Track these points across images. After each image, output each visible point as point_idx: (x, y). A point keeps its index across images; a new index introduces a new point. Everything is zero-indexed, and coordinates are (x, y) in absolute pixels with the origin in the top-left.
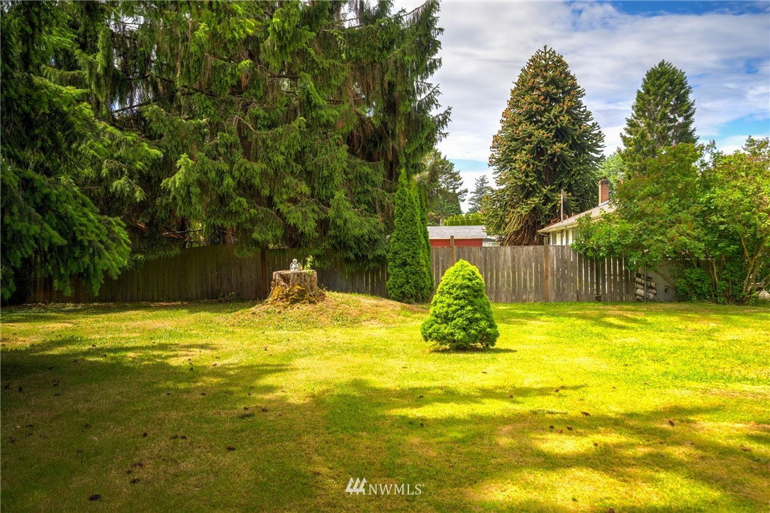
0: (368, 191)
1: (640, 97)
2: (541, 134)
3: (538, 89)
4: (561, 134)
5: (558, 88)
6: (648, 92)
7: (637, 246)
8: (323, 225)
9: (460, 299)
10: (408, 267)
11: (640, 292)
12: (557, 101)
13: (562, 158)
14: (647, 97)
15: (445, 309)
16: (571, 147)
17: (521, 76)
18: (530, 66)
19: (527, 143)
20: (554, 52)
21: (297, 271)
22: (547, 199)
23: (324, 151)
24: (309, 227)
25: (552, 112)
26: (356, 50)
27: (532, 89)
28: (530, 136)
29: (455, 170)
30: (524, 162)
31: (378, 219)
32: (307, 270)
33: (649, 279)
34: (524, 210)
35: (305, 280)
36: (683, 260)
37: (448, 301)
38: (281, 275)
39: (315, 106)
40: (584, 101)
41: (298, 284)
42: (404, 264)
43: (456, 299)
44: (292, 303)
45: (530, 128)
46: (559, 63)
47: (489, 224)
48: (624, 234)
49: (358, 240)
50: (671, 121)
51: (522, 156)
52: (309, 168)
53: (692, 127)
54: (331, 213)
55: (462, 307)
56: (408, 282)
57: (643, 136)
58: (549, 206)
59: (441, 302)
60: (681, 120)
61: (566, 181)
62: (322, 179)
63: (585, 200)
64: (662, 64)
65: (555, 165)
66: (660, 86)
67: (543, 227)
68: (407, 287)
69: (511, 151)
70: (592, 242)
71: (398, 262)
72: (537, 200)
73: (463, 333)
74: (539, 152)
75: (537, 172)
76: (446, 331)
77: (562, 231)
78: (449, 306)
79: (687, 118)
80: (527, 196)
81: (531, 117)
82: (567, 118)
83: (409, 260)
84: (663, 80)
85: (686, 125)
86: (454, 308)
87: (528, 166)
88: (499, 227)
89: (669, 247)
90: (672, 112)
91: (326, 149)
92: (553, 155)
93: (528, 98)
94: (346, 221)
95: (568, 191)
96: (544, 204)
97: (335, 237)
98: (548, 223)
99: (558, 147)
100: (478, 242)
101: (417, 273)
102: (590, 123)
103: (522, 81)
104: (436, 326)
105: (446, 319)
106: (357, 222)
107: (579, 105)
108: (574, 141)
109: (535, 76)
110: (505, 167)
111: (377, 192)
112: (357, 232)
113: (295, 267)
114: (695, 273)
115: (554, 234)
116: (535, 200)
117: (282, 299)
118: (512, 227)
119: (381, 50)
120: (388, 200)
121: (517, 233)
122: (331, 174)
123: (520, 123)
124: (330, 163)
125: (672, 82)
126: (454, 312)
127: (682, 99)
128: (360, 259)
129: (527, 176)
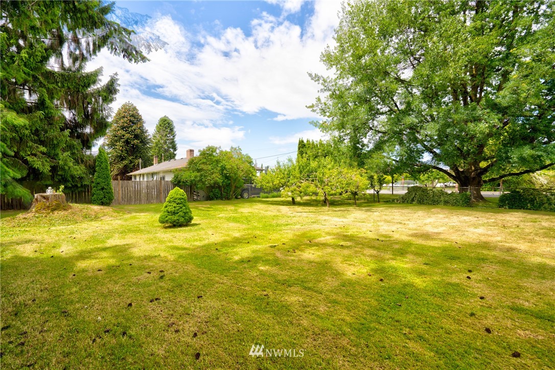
0: (75, 153)
1: (157, 127)
2: (127, 136)
3: (127, 117)
4: (136, 137)
5: (135, 118)
6: (160, 125)
8: (54, 169)
9: (180, 204)
10: (104, 190)
11: (195, 197)
12: (135, 124)
13: (137, 146)
14: (160, 127)
15: (174, 209)
16: (141, 142)
17: (118, 111)
18: (122, 108)
19: (122, 139)
20: (133, 104)
21: (51, 193)
22: (131, 162)
23: (52, 131)
24: (46, 170)
25: (133, 127)
26: (67, 84)
27: (124, 117)
28: (124, 136)
30: (121, 146)
32: (59, 193)
33: (198, 193)
34: (120, 166)
35: (59, 198)
37: (174, 205)
38: (41, 196)
39: (47, 107)
40: (144, 125)
41: (55, 201)
43: (178, 204)
44: (52, 211)
45: (123, 133)
46: (135, 109)
50: (169, 137)
51: (120, 144)
52: (43, 139)
53: (175, 140)
55: (181, 208)
56: (105, 197)
57: (159, 141)
58: (132, 164)
60: (172, 137)
62: (52, 145)
64: (165, 116)
65: (134, 148)
66: (165, 124)
67: (129, 173)
68: (105, 199)
69: (114, 141)
71: (100, 188)
72: (127, 162)
73: (183, 219)
74: (127, 142)
75: (126, 150)
76: (175, 219)
77: (140, 175)
78: (175, 207)
79: (174, 136)
80: (122, 160)
81: (123, 128)
82: (139, 131)
83: (106, 187)
84: (165, 122)
85: (173, 139)
86: (178, 208)
87: (123, 148)
89: (212, 182)
90: (169, 133)
91: (54, 130)
92: (133, 145)
93: (122, 121)
94: (69, 168)
96: (130, 164)
97: (61, 175)
98: (132, 171)
99: (136, 141)
101: (110, 192)
102: (147, 134)
103: (119, 113)
104: (169, 217)
105: (174, 213)
108: (142, 140)
109: (125, 112)
110: (112, 147)
113: (50, 192)
114: (216, 190)
115: (135, 176)
116: (125, 162)
117: (44, 209)
118: (115, 172)
119: (83, 87)
122: (58, 143)
123: (119, 130)
124: (58, 138)
125: (169, 124)
126: (178, 210)
127: (172, 130)
129: (122, 152)
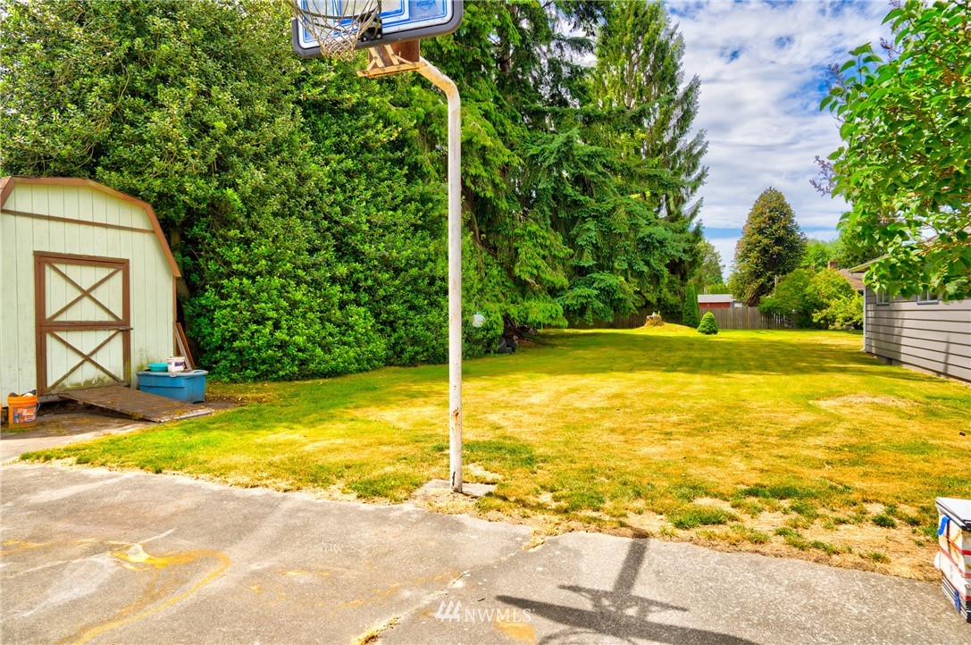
0: (675, 286)
2: (766, 241)
3: (765, 213)
4: (779, 241)
8: (659, 300)
10: (691, 316)
11: (786, 326)
13: (779, 255)
16: (785, 249)
17: (754, 205)
18: (760, 199)
19: (757, 246)
20: (776, 190)
22: (769, 279)
24: (654, 301)
25: (774, 228)
27: (761, 213)
28: (760, 242)
29: (716, 251)
30: (755, 258)
31: (679, 298)
32: (658, 315)
33: (790, 321)
34: (755, 285)
35: (658, 319)
38: (649, 317)
40: (795, 219)
41: (656, 320)
42: (689, 314)
44: (654, 326)
45: (760, 237)
46: (779, 197)
47: (734, 294)
49: (671, 305)
51: (754, 254)
54: (663, 296)
56: (691, 321)
58: (771, 283)
59: (703, 323)
61: (781, 268)
65: (775, 259)
69: (747, 251)
71: (687, 313)
74: (765, 251)
75: (764, 263)
80: (757, 277)
81: (761, 231)
83: (691, 312)
87: (758, 260)
88: (740, 295)
92: (774, 253)
93: (759, 219)
94: (667, 298)
96: (768, 282)
97: (664, 304)
99: (777, 248)
100: (727, 304)
101: (694, 316)
102: (799, 233)
103: (755, 209)
105: (704, 327)
106: (672, 299)
107: (792, 221)
108: (787, 244)
109: (764, 206)
110: (743, 261)
111: (677, 287)
112: (671, 303)
113: (654, 315)
116: (762, 280)
117: (651, 324)
118: (748, 295)
120: (682, 289)
121: (750, 299)
123: (754, 234)
128: (672, 312)
129: (757, 266)
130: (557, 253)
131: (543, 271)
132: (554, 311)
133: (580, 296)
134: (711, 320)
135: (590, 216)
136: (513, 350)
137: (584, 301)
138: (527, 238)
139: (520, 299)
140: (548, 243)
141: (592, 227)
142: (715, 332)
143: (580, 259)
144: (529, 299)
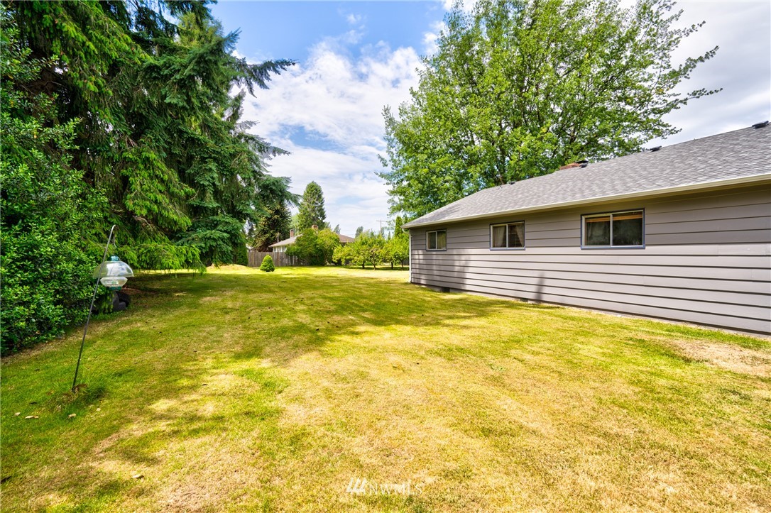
7: (301, 252)
13: (277, 220)
16: (281, 217)
22: (272, 235)
33: (304, 260)
34: (264, 239)
36: (311, 255)
48: (298, 250)
50: (316, 204)
53: (323, 207)
57: (306, 209)
58: (273, 237)
59: (263, 263)
60: (320, 204)
61: (279, 229)
63: (285, 236)
64: (312, 183)
65: (275, 223)
66: (313, 191)
67: (271, 245)
70: (290, 251)
72: (269, 235)
74: (269, 218)
75: (268, 225)
77: (278, 246)
79: (322, 203)
80: (265, 234)
84: (313, 189)
85: (321, 206)
90: (317, 200)
92: (274, 219)
95: (280, 232)
96: (271, 237)
98: (273, 244)
99: (276, 216)
105: (265, 266)
114: (313, 259)
115: (275, 247)
121: (260, 247)
125: (317, 190)
127: (320, 196)
129: (265, 226)
130: (176, 190)
131: (164, 208)
132: (190, 254)
133: (210, 238)
134: (270, 261)
135: (210, 157)
136: (127, 304)
137: (214, 244)
138: (142, 166)
139: (131, 240)
140: (166, 177)
141: (214, 168)
142: (273, 270)
143: (202, 200)
144: (143, 240)
